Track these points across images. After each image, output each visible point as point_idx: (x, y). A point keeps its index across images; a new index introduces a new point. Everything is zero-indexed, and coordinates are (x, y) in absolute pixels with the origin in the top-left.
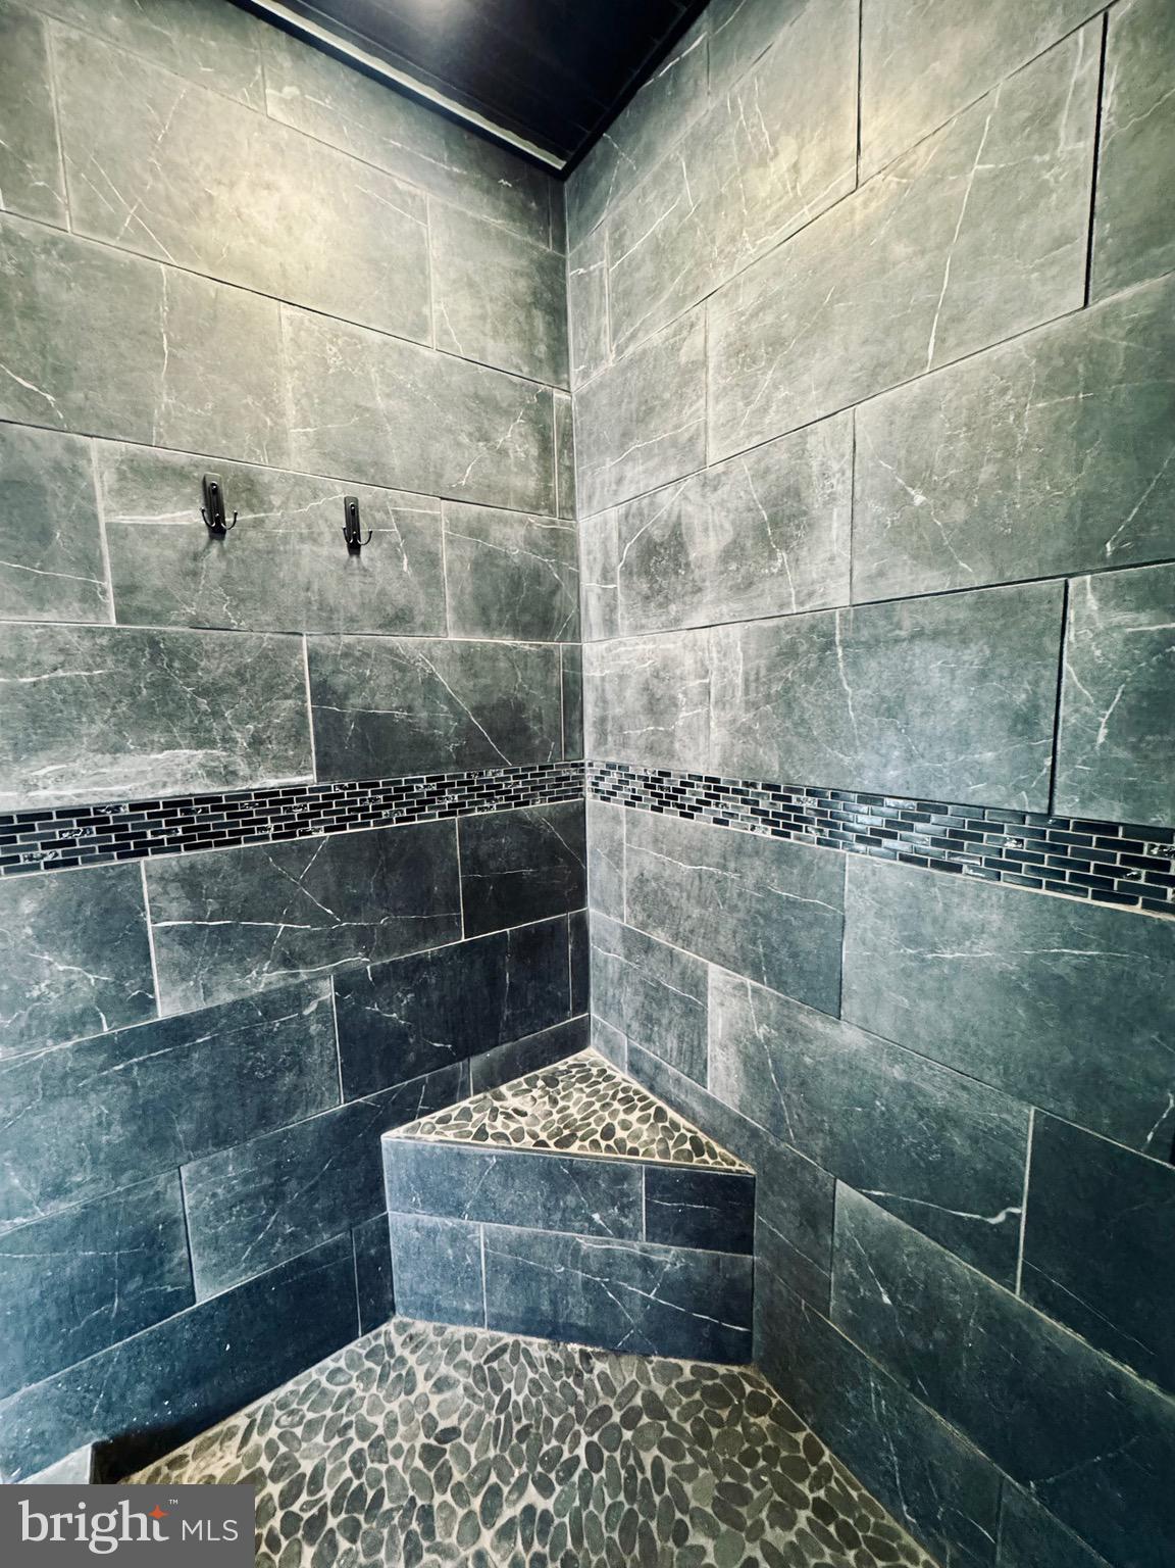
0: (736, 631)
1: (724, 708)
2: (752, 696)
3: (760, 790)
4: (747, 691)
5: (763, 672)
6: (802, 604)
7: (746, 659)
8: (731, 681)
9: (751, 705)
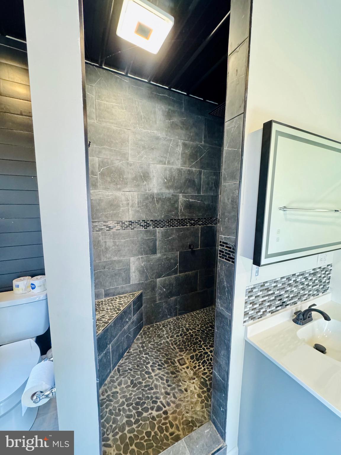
0: (136, 193)
1: (133, 207)
2: (139, 205)
3: (141, 221)
4: (138, 204)
5: (142, 201)
6: (149, 191)
7: (138, 198)
8: (134, 202)
9: (139, 207)
